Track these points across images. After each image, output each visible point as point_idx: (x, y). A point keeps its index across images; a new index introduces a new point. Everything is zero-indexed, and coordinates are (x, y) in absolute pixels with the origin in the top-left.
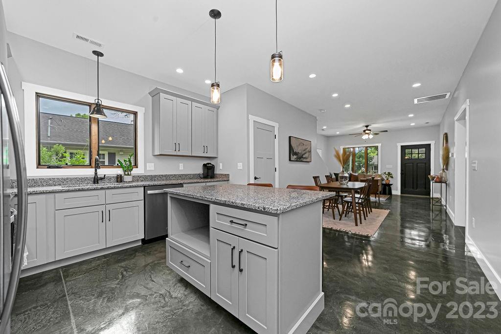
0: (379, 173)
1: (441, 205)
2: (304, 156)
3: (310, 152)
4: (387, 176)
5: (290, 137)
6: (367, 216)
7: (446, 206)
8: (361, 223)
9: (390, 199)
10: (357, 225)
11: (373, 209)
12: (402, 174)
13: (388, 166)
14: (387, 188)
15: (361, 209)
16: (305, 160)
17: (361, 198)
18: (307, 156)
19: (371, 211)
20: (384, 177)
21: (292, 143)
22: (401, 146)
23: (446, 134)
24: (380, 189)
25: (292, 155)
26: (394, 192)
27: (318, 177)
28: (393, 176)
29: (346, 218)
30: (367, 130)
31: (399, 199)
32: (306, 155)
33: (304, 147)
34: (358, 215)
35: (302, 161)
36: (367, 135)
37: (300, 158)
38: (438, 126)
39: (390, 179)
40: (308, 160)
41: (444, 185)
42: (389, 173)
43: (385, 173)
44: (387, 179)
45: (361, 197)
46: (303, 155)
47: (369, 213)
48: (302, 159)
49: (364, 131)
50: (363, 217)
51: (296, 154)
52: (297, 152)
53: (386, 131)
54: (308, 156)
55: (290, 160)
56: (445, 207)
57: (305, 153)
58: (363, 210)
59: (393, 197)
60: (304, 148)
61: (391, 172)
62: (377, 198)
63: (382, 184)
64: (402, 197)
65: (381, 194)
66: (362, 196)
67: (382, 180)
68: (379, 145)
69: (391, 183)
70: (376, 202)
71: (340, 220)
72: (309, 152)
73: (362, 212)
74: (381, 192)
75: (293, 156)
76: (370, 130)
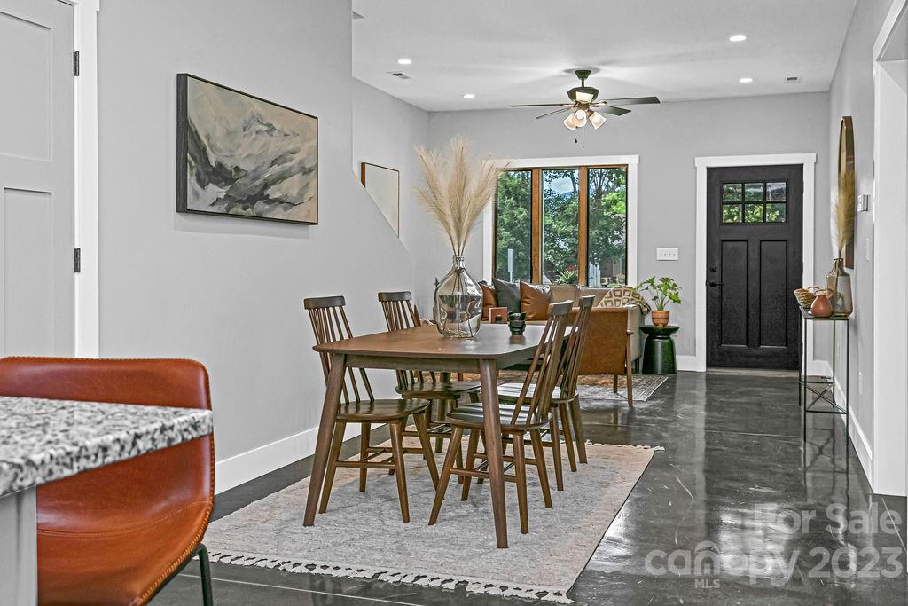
0: (632, 283)
1: (834, 412)
2: (274, 193)
3: (310, 171)
4: (660, 295)
5: (182, 79)
6: (560, 487)
7: (847, 413)
8: (525, 530)
9: (667, 393)
10: (502, 543)
11: (590, 448)
12: (710, 285)
13: (662, 253)
14: (659, 343)
15: (529, 451)
16: (279, 213)
17: (527, 402)
18: (294, 193)
19: (583, 460)
20: (647, 297)
21: (192, 114)
22: (709, 169)
23: (848, 121)
24: (634, 348)
25: (192, 182)
26: (682, 363)
27: (338, 301)
28: (680, 296)
29: (467, 508)
30: (584, 89)
31: (701, 392)
32: (286, 183)
33: (275, 146)
34: (511, 489)
35: (258, 218)
36: (582, 113)
37: (251, 200)
38: (824, 96)
39: (669, 306)
40: (297, 213)
41: (841, 324)
42: (665, 280)
43: (652, 281)
44: (661, 309)
45: (530, 393)
46: (266, 186)
47: (574, 469)
48: (261, 206)
49: (572, 94)
50: (534, 493)
51: (220, 175)
52: (229, 164)
53: (654, 100)
54: (301, 195)
55: (182, 207)
56: (844, 417)
57: (282, 177)
58: (539, 461)
59: (679, 383)
60: (273, 152)
61: (675, 279)
62: (623, 392)
63: (644, 329)
64: (709, 379)
65: (636, 371)
66: (532, 388)
67: (642, 314)
68: (632, 161)
69: (671, 324)
70: (615, 410)
71: (433, 521)
72: (306, 172)
73: (531, 472)
74: (637, 361)
75: (203, 185)
76: (594, 92)
